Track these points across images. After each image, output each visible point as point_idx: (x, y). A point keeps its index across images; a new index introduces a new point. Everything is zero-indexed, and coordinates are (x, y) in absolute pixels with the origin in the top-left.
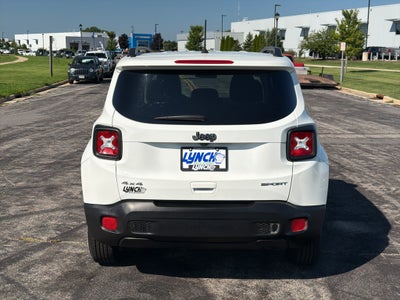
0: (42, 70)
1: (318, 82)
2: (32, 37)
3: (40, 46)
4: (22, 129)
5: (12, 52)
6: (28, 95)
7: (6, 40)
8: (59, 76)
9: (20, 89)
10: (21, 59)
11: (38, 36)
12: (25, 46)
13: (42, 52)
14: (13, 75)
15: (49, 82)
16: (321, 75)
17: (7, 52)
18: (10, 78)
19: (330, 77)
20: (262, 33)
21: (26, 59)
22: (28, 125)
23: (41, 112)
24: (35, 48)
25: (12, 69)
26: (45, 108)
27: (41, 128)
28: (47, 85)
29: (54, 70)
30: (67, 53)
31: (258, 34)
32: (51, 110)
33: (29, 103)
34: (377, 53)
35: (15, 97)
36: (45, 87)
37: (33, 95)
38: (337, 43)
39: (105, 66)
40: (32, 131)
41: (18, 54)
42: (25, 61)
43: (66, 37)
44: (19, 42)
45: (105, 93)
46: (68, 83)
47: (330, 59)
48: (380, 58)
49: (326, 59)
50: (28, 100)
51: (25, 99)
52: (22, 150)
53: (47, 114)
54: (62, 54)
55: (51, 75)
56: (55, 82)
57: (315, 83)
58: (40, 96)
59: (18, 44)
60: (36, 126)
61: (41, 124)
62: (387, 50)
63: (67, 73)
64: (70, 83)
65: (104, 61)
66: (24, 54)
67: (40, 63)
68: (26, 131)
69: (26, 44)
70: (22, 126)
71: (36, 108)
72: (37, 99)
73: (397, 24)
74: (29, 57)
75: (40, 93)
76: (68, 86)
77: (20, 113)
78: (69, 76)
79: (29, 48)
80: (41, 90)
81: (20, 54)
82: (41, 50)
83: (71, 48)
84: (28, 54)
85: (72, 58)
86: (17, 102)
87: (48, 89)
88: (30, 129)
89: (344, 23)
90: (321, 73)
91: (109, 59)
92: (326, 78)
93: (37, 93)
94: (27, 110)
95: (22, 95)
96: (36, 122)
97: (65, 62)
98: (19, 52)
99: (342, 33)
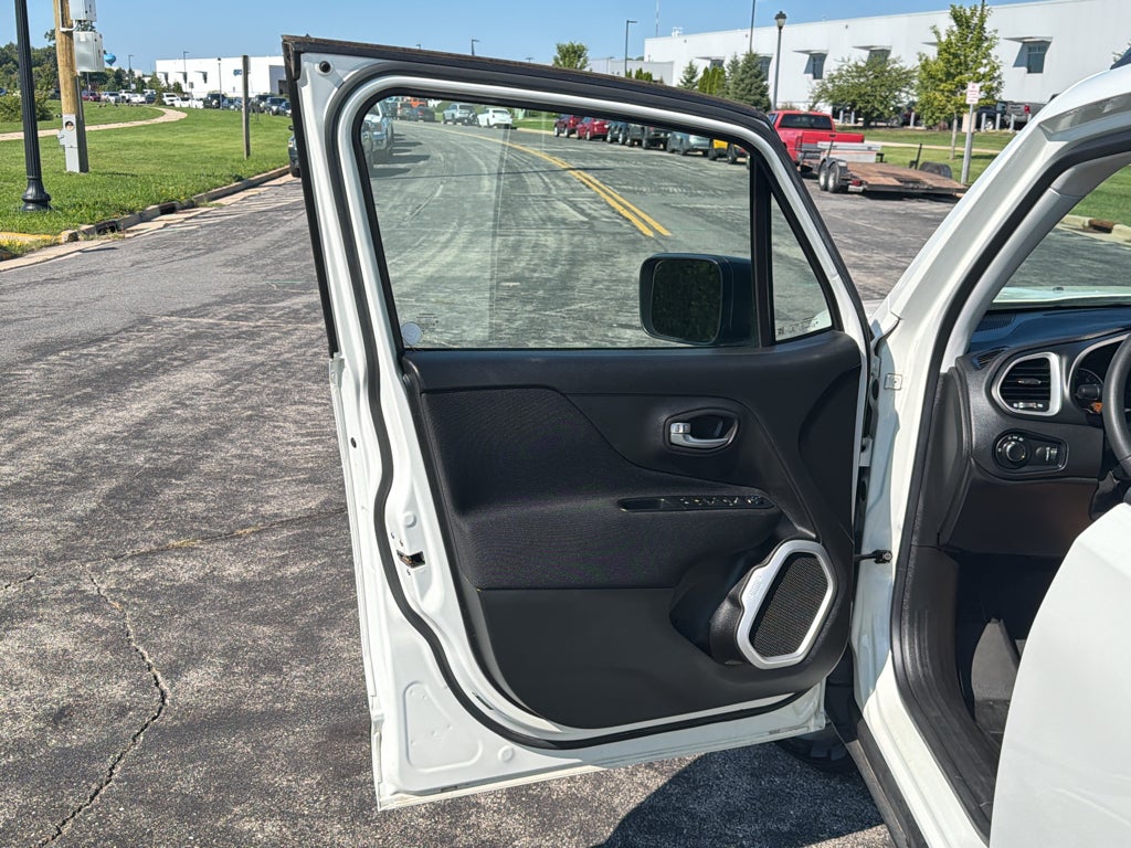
0: (225, 142)
1: (916, 182)
2: (194, 66)
3: (213, 86)
4: (184, 325)
5: (150, 100)
6: (193, 205)
7: (138, 73)
8: (265, 158)
9: (172, 191)
10: (171, 116)
11: (209, 65)
12: (178, 88)
13: (217, 100)
14: (152, 151)
15: (242, 171)
17: (138, 98)
18: (146, 160)
19: (941, 170)
20: (717, 63)
21: (183, 115)
22: (202, 310)
23: (238, 262)
24: (201, 91)
25: (152, 139)
26: (245, 249)
27: (245, 325)
28: (240, 179)
29: (252, 141)
30: (274, 102)
31: (708, 64)
32: (260, 254)
33: (196, 231)
34: (999, 116)
35: (159, 212)
36: (234, 184)
37: (205, 206)
38: (900, 91)
39: (376, 133)
40: (216, 336)
41: (164, 104)
42: (181, 120)
43: (271, 67)
44: (166, 78)
45: (391, 204)
46: (290, 175)
47: (881, 127)
48: (1004, 125)
49: (873, 127)
50: (193, 220)
51: (186, 219)
52: (190, 430)
53: (253, 269)
54: (262, 104)
55: (248, 154)
56: (259, 174)
57: (911, 185)
58: (224, 211)
59: (164, 81)
60: (227, 318)
61: (241, 306)
62: (1023, 107)
63: (287, 150)
64: (294, 176)
65: (373, 121)
66: (178, 103)
67: (216, 124)
68: (198, 336)
69: (181, 81)
70: (183, 312)
71: (219, 249)
72: (218, 220)
73: (1030, 49)
74: (188, 110)
75: (222, 201)
76: (291, 183)
77: (175, 265)
78: (291, 158)
79: (189, 90)
80: (222, 193)
81: (168, 103)
82: (215, 96)
83: (281, 92)
84: (185, 104)
85: (286, 114)
86: (166, 226)
87: (242, 190)
88: (212, 326)
89: (952, 37)
90: (915, 159)
91: (384, 116)
92: (932, 172)
93: (215, 202)
94: (193, 253)
95: (178, 206)
96: (224, 301)
97: (272, 123)
98: (166, 99)
99: (948, 61)
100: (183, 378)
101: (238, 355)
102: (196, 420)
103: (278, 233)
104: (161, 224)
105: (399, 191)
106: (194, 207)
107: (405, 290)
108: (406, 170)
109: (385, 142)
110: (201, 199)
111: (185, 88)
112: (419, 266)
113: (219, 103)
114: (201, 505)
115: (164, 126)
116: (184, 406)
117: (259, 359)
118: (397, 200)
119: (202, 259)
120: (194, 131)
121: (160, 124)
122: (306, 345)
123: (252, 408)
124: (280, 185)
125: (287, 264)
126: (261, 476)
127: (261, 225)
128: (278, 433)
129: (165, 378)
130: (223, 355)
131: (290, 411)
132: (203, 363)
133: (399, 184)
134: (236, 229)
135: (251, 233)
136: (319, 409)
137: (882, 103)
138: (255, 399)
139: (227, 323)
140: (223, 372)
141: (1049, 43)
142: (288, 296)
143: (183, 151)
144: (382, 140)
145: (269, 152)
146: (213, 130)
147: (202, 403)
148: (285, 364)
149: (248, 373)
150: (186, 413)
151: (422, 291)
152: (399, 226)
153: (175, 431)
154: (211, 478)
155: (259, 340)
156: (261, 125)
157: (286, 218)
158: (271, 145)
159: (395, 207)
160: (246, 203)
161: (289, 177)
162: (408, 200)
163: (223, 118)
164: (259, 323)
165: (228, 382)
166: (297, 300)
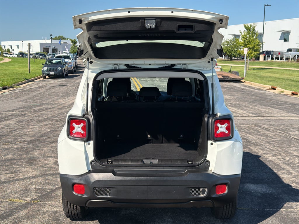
0: (22, 68)
1: (228, 77)
2: (14, 43)
3: (20, 50)
4: (8, 113)
6: (12, 87)
8: (35, 73)
9: (6, 83)
10: (6, 60)
11: (19, 43)
12: (9, 50)
13: (22, 54)
15: (27, 77)
16: (230, 71)
19: (237, 73)
21: (10, 60)
22: (13, 110)
23: (23, 101)
24: (17, 51)
26: (25, 97)
27: (23, 113)
28: (26, 79)
29: (31, 68)
30: (41, 55)
32: (29, 99)
33: (13, 94)
34: (271, 56)
35: (2, 89)
36: (25, 81)
37: (16, 87)
38: (241, 48)
39: (70, 65)
40: (16, 115)
41: (4, 56)
42: (9, 61)
43: (40, 43)
44: (5, 48)
45: (70, 85)
46: (42, 78)
47: (236, 60)
48: (272, 59)
49: (233, 60)
50: (12, 91)
51: (10, 91)
52: (8, 130)
53: (27, 102)
54: (37, 56)
55: (30, 72)
56: (32, 78)
57: (225, 78)
58: (21, 88)
59: (4, 48)
60: (19, 112)
61: (22, 110)
62: (278, 53)
63: (41, 71)
64: (43, 78)
65: (69, 61)
66: (8, 56)
67: (21, 63)
68: (11, 115)
69: (10, 48)
70: (8, 111)
71: (18, 98)
72: (19, 91)
73: (284, 34)
74: (12, 58)
75: (21, 86)
76: (42, 80)
77: (6, 102)
78: (42, 73)
79: (12, 51)
80: (21, 84)
81: (6, 56)
82: (21, 53)
83: (44, 51)
84: (11, 56)
85: (44, 59)
86: (4, 93)
87: (27, 83)
88: (15, 113)
89: (246, 34)
90: (230, 70)
91: (73, 60)
92: (234, 74)
93: (18, 86)
94: (11, 99)
95: (8, 87)
96: (18, 109)
97: (39, 62)
98: (4, 54)
99: (245, 41)
100: (7, 122)
101: (20, 118)
102: (10, 129)
103: (35, 93)
104: (3, 92)
105: (74, 82)
106: (12, 88)
107: (65, 105)
108: (79, 76)
109: (72, 67)
110: (14, 85)
111: (11, 51)
112: (71, 100)
113: (22, 55)
114: (10, 140)
115: (4, 64)
116: (7, 126)
117: (25, 119)
118: (72, 84)
119: (13, 100)
120: (13, 65)
121: (3, 63)
122: (37, 116)
123: (22, 127)
124: (39, 81)
125: (36, 101)
126: (22, 136)
127: (31, 92)
128: (27, 130)
129: (3, 122)
130: (17, 118)
131: (31, 127)
132: (12, 120)
133: (74, 80)
134: (24, 93)
135: (28, 94)
136: (37, 127)
137: (235, 52)
138: (23, 125)
139: (19, 113)
140: (16, 121)
141: (290, 32)
142: (35, 107)
143: (10, 72)
144: (71, 67)
145: (36, 71)
146: (20, 65)
147: (11, 126)
148: (31, 120)
149: (22, 121)
150: (8, 128)
151: (69, 105)
152: (70, 91)
153: (5, 130)
154: (12, 136)
155: (25, 116)
156: (36, 63)
157: (38, 90)
158: (37, 69)
159: (71, 86)
160: (28, 86)
161: (42, 79)
162: (76, 84)
163: (24, 60)
164: (26, 113)
165: (17, 123)
166: (37, 108)
